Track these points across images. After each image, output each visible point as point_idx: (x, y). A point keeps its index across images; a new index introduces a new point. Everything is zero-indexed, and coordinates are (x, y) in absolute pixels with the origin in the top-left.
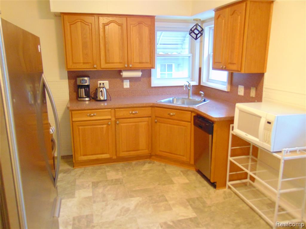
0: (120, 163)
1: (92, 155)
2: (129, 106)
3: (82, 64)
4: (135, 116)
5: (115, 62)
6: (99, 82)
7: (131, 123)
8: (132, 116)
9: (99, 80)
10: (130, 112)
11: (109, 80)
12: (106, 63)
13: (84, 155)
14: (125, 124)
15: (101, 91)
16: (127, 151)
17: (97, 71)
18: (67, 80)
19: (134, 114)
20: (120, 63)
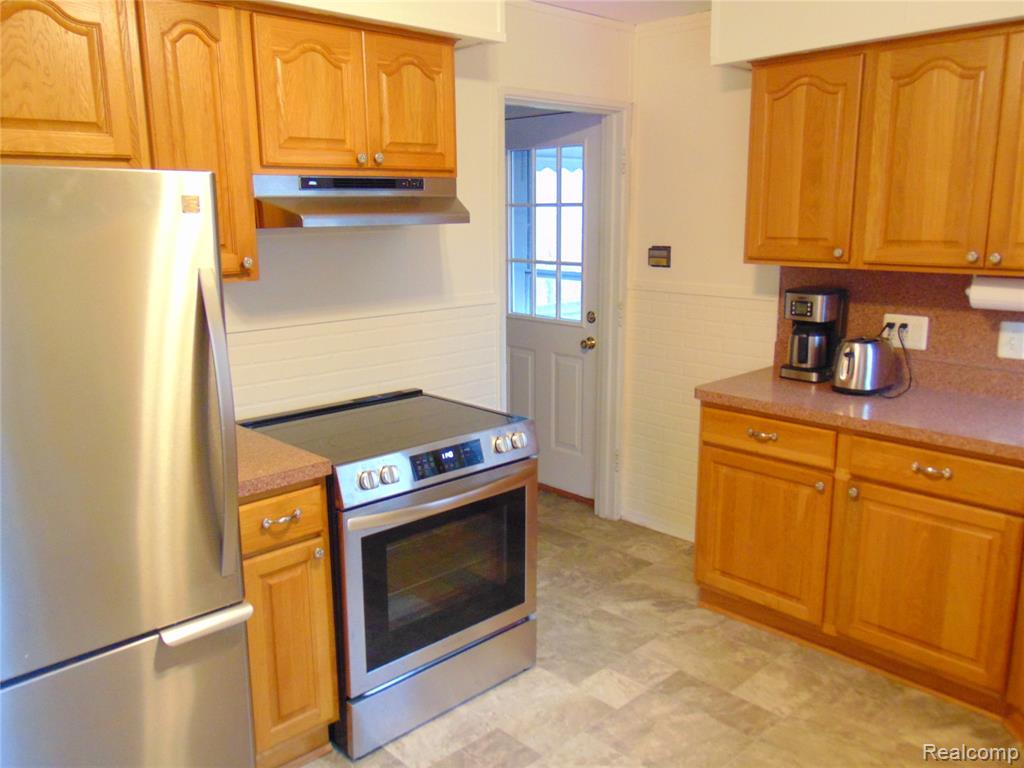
0: (856, 662)
1: (750, 582)
2: (913, 438)
3: (796, 243)
4: (938, 487)
5: (924, 237)
6: (889, 318)
7: (916, 512)
8: (921, 482)
9: (893, 308)
10: (915, 466)
11: (931, 313)
12: (888, 242)
13: (724, 573)
14: (888, 511)
15: (850, 355)
16: (881, 628)
17: (848, 271)
18: (776, 299)
19: (929, 476)
20: (947, 243)
